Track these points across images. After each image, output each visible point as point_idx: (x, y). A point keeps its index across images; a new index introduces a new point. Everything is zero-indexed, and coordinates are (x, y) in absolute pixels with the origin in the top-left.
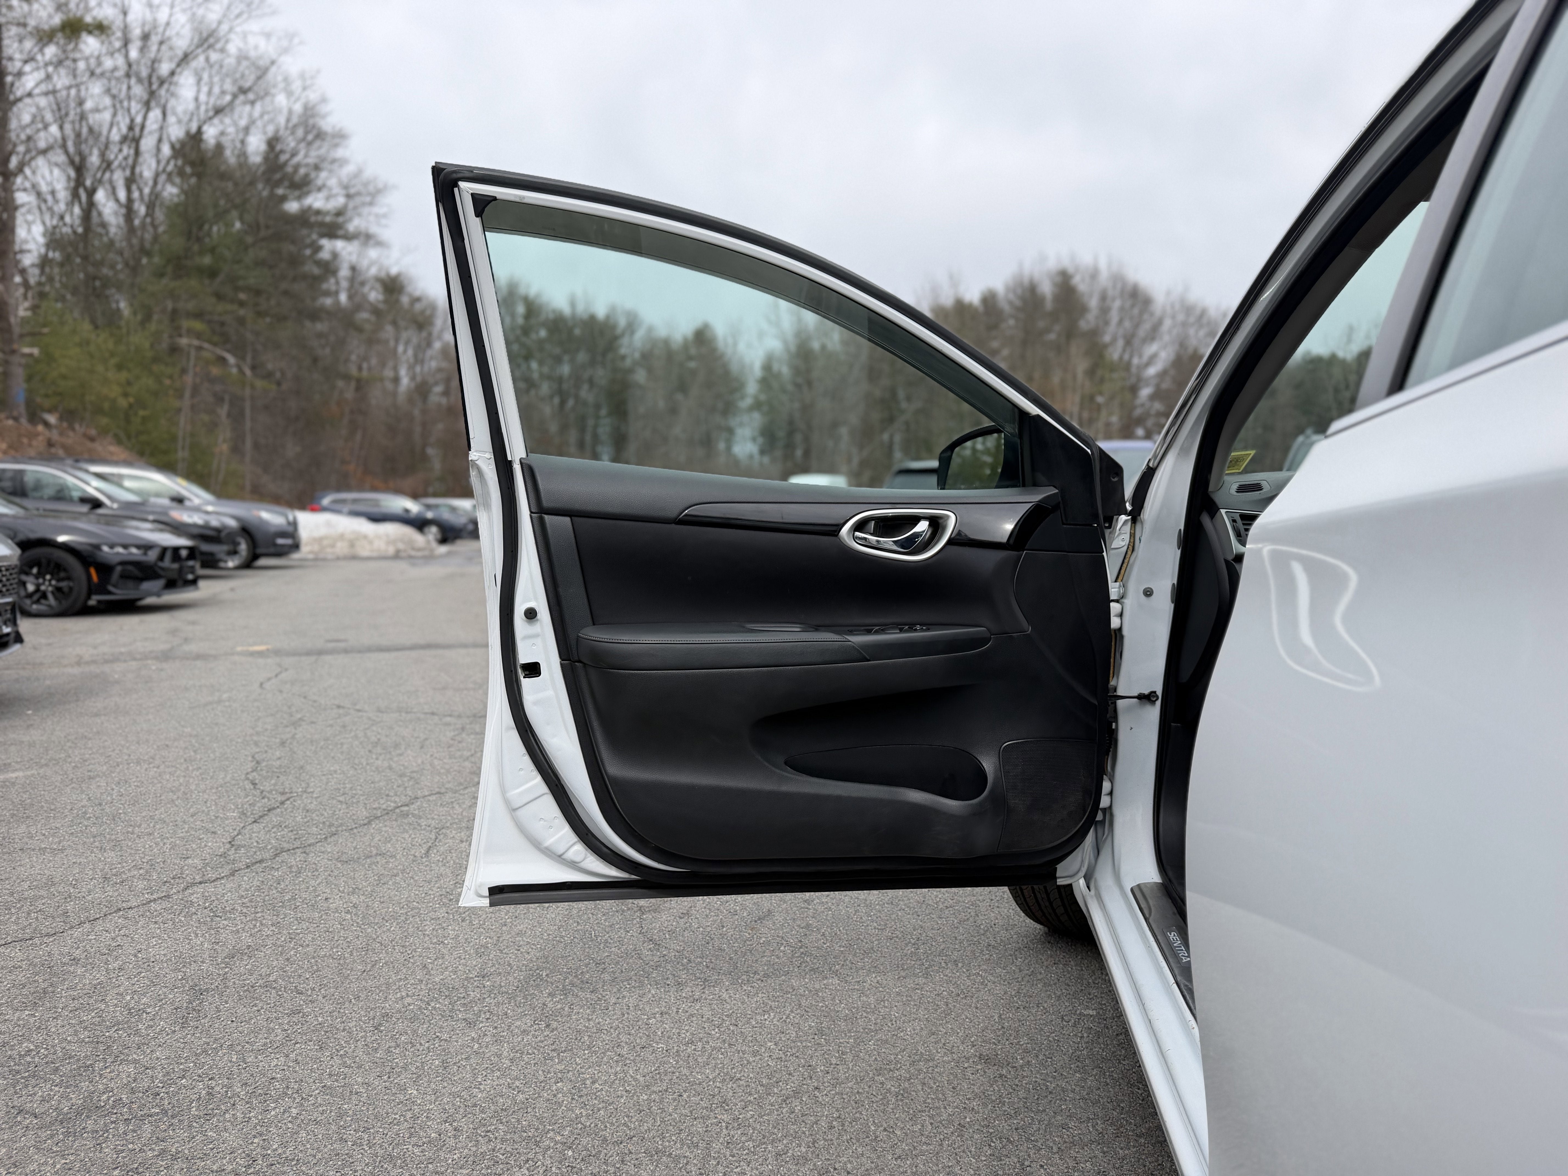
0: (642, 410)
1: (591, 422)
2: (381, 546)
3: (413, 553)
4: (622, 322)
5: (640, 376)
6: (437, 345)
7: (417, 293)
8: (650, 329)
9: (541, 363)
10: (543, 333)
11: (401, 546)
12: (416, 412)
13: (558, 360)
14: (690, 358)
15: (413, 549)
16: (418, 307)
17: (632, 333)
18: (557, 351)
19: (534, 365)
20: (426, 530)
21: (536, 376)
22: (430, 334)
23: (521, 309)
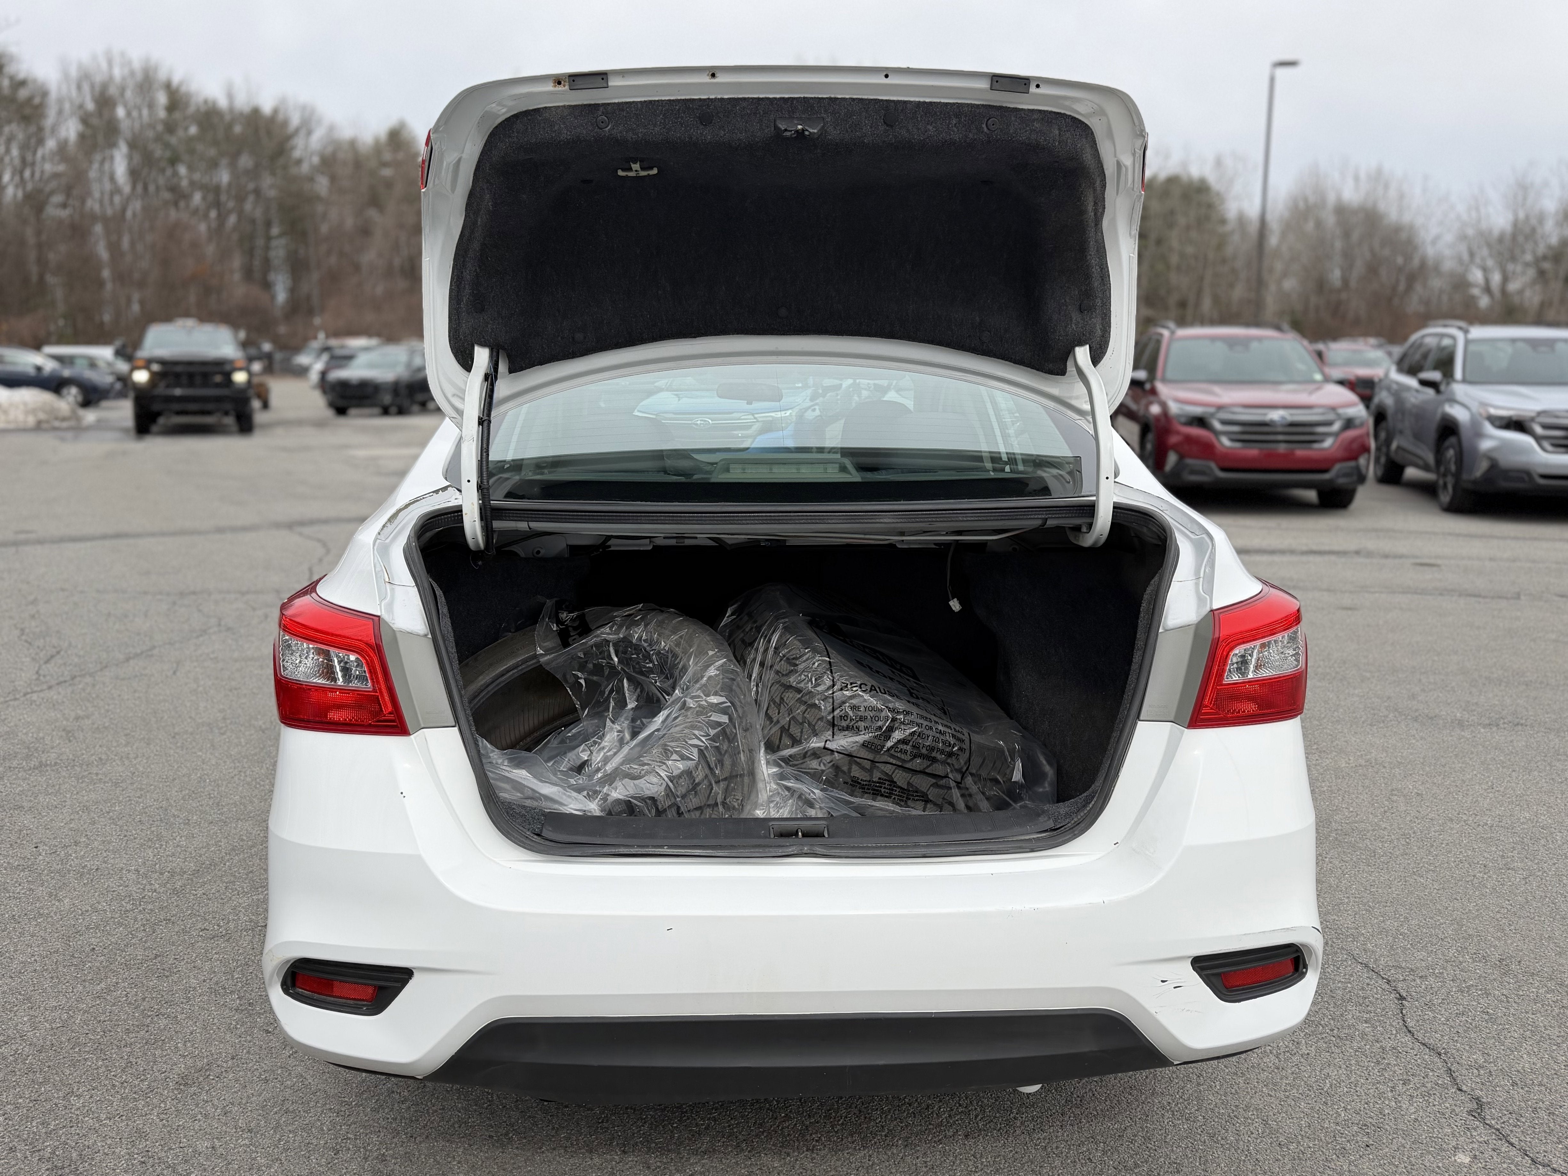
0: (324, 229)
1: (260, 242)
2: (18, 416)
3: (57, 424)
4: (295, 121)
5: (322, 184)
6: (51, 144)
7: (21, 76)
8: (331, 128)
9: (191, 168)
10: (193, 130)
11: (42, 416)
12: (29, 233)
13: (214, 164)
14: (385, 165)
15: (56, 418)
16: (23, 94)
17: (309, 133)
18: (212, 152)
19: (182, 170)
20: (65, 391)
21: (184, 183)
22: (40, 129)
23: (162, 99)
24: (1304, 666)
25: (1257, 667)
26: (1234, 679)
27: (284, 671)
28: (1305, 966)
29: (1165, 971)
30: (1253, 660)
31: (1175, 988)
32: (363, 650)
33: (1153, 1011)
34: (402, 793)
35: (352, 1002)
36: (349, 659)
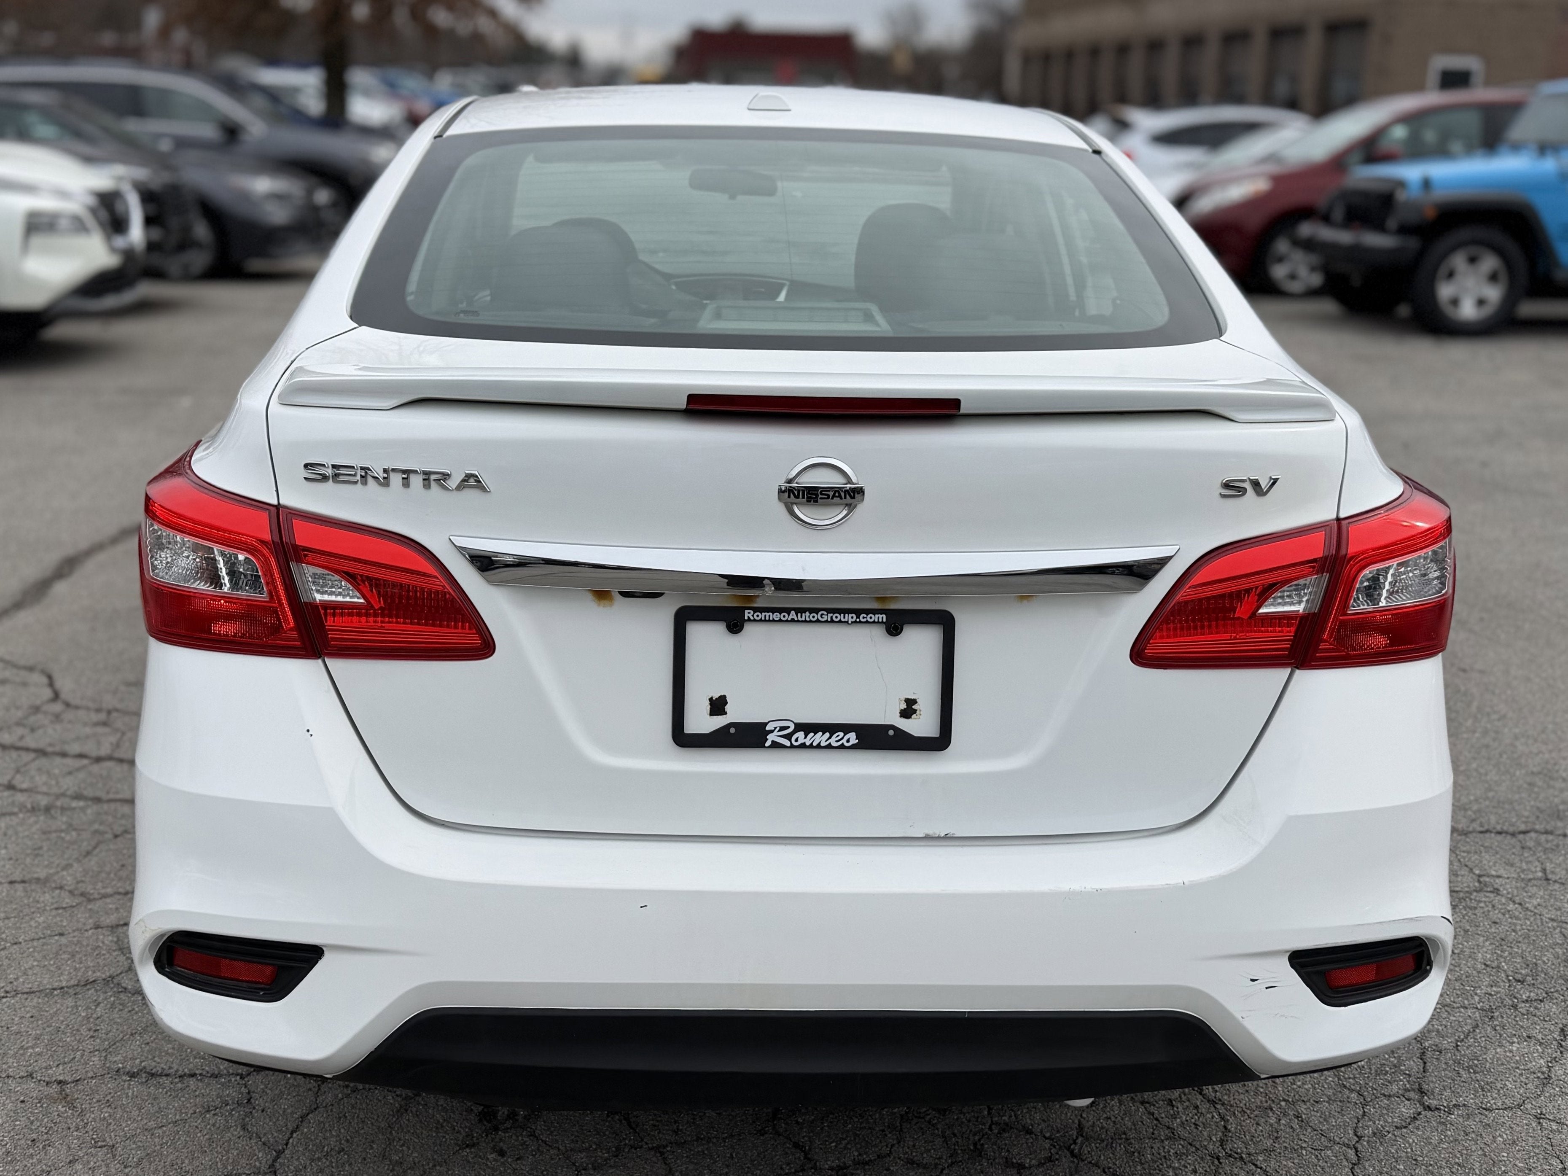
24: (1450, 591)
25: (1391, 593)
26: (1362, 607)
27: (153, 571)
28: (1430, 963)
29: (1256, 968)
30: (1387, 584)
31: (1267, 988)
32: (257, 550)
33: (1238, 1016)
34: (308, 731)
35: (245, 984)
36: (237, 558)
